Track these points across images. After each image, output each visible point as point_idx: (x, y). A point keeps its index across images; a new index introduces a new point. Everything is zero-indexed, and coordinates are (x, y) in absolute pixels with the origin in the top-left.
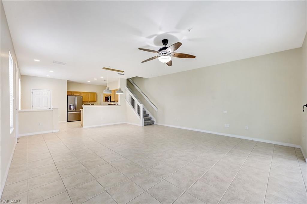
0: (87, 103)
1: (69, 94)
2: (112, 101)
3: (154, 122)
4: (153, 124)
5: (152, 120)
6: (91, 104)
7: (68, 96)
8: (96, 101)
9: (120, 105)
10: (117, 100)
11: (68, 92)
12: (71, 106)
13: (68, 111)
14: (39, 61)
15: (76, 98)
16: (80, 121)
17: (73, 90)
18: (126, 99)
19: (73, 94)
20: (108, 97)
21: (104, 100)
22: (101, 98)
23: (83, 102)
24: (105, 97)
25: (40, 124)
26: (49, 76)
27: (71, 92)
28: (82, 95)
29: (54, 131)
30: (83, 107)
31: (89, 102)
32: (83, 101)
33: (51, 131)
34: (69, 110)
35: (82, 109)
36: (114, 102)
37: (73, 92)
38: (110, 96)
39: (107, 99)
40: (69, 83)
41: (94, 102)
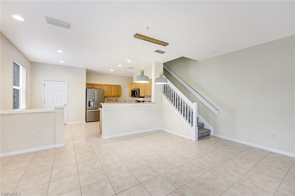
0: (109, 98)
1: (89, 86)
2: (140, 96)
3: (209, 131)
4: (209, 135)
5: (205, 127)
6: (114, 100)
7: (87, 89)
8: (120, 96)
9: (154, 103)
10: (149, 95)
11: (87, 84)
12: (91, 102)
13: (87, 109)
14: (22, 20)
15: (96, 92)
16: (99, 121)
17: (94, 81)
18: (163, 93)
19: (94, 87)
20: (135, 91)
21: (131, 95)
22: (126, 92)
23: (105, 97)
24: (132, 91)
25: (33, 135)
26: (63, 62)
27: (91, 84)
28: (104, 88)
29: (57, 146)
30: (102, 105)
31: (113, 97)
32: (105, 95)
33: (51, 146)
34: (88, 107)
35: (102, 107)
36: (144, 97)
37: (94, 84)
38: (139, 90)
39: (134, 93)
40: (89, 73)
41: (118, 96)
